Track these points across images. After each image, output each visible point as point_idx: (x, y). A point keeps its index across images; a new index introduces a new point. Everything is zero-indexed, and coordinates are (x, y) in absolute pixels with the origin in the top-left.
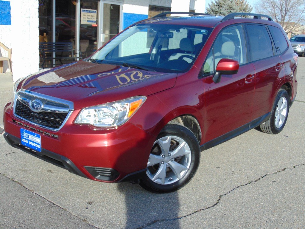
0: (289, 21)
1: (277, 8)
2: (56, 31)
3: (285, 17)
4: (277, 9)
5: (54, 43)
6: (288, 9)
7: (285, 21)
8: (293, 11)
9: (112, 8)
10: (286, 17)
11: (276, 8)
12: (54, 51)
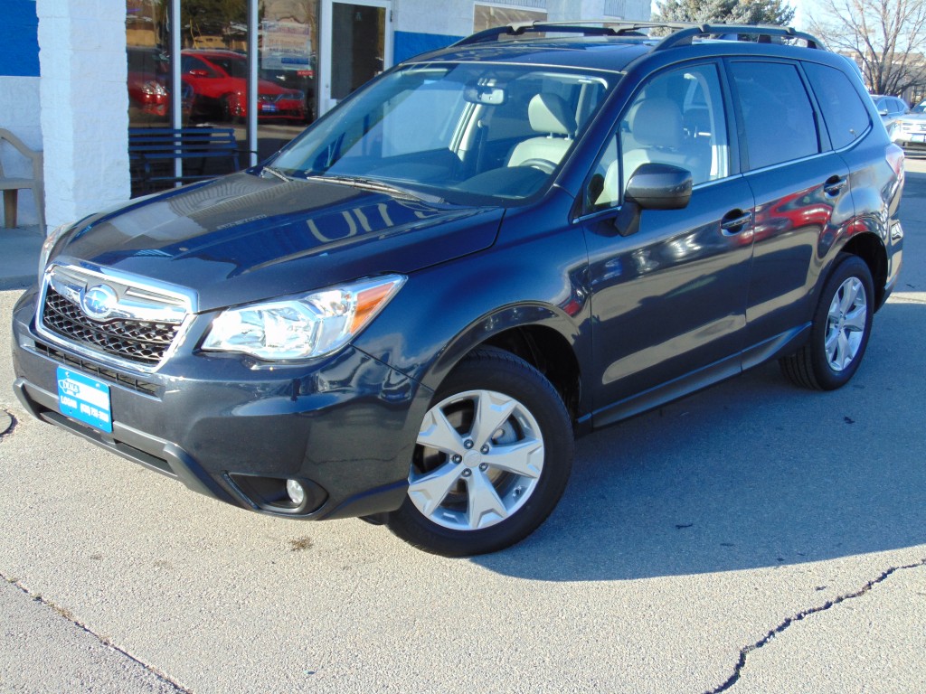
0: (909, 49)
1: (873, 11)
2: (183, 91)
3: (895, 37)
4: (870, 14)
5: (178, 131)
6: (907, 13)
7: (897, 50)
8: (921, 19)
9: (359, 17)
10: (900, 38)
11: (868, 10)
12: (178, 156)
